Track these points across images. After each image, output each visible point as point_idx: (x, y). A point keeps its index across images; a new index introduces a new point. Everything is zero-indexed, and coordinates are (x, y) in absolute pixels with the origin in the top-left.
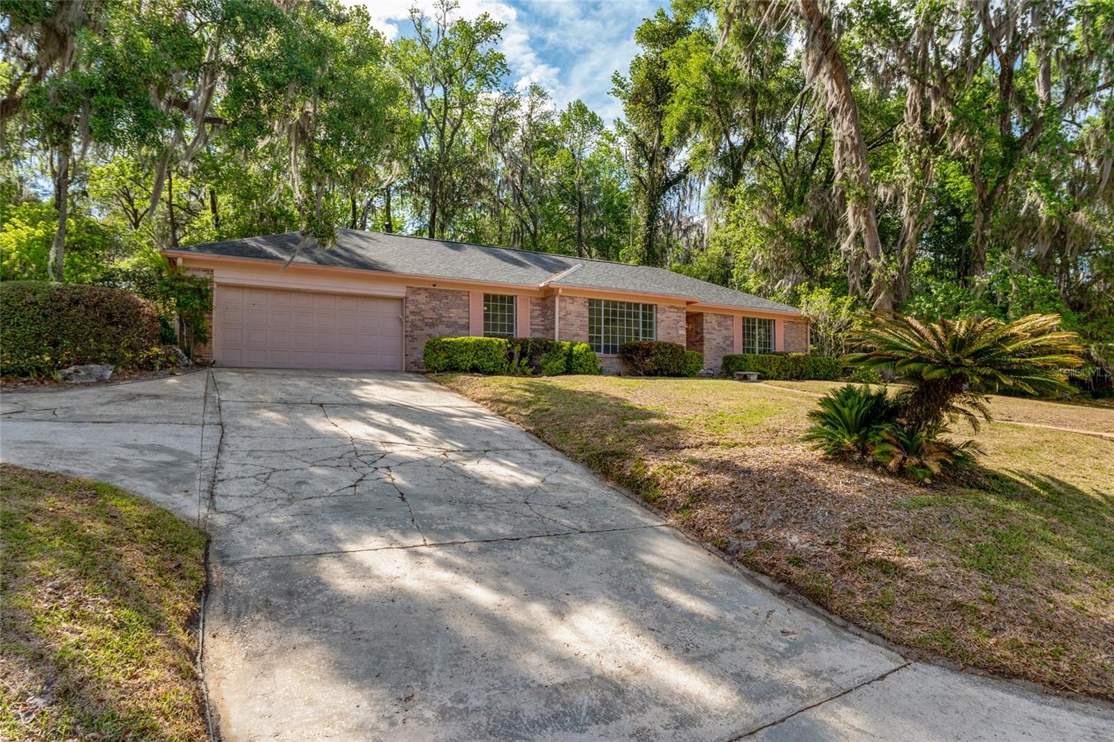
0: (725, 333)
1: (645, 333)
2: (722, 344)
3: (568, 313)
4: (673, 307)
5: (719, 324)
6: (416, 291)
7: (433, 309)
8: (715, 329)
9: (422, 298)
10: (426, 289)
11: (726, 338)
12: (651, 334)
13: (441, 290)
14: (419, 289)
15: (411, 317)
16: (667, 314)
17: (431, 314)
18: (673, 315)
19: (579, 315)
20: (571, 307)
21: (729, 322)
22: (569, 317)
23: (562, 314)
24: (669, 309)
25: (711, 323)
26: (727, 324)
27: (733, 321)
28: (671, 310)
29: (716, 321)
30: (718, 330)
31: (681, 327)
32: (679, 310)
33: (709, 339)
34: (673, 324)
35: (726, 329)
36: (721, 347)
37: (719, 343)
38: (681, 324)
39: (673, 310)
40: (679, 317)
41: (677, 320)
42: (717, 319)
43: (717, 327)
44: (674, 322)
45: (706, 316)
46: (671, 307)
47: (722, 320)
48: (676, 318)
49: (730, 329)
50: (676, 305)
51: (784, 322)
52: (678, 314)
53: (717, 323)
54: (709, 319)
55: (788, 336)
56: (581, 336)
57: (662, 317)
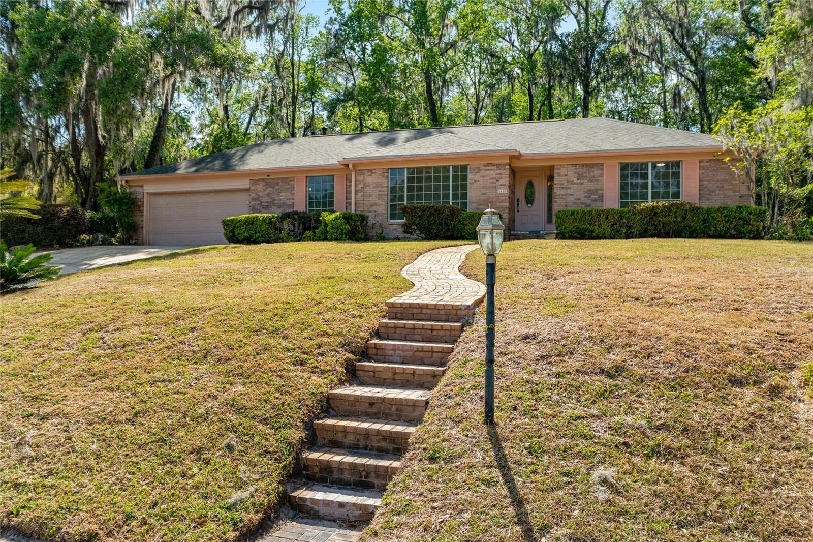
0: (591, 186)
1: (455, 197)
2: (583, 200)
3: (365, 186)
4: (492, 165)
5: (580, 176)
6: (255, 182)
7: (268, 195)
8: (572, 183)
9: (260, 187)
10: (263, 180)
11: (591, 192)
12: (465, 196)
13: (274, 179)
14: (258, 180)
15: (253, 203)
16: (482, 173)
17: (267, 199)
18: (492, 173)
19: (378, 185)
20: (369, 179)
21: (597, 172)
22: (367, 189)
23: (360, 187)
24: (485, 168)
25: (566, 176)
26: (592, 174)
27: (602, 170)
28: (488, 168)
29: (575, 173)
30: (577, 184)
31: (501, 185)
32: (500, 167)
33: (562, 195)
34: (491, 183)
35: (591, 181)
36: (582, 204)
37: (579, 199)
38: (501, 182)
39: (492, 168)
40: (500, 174)
41: (495, 178)
42: (576, 171)
43: (575, 180)
44: (492, 181)
45: (559, 169)
46: (488, 165)
47: (584, 170)
48: (494, 176)
49: (598, 181)
50: (494, 162)
51: (700, 162)
52: (498, 172)
53: (576, 175)
54: (563, 171)
55: (709, 181)
56: (379, 205)
57: (477, 177)
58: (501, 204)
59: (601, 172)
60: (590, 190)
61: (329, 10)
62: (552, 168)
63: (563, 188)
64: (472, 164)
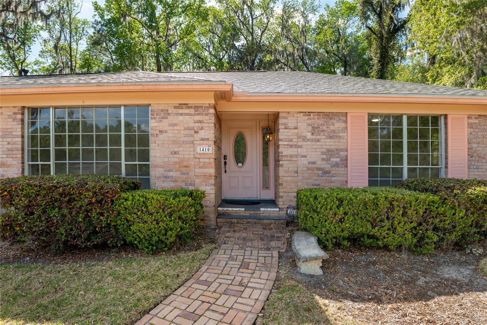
0: (330, 144)
1: (130, 155)
2: (321, 164)
4: (188, 107)
5: (315, 130)
8: (305, 139)
11: (330, 153)
16: (172, 119)
18: (188, 120)
21: (338, 125)
24: (175, 111)
25: (296, 128)
26: (332, 128)
27: (346, 122)
28: (181, 111)
29: (308, 125)
30: (312, 140)
31: (202, 139)
32: (201, 111)
33: (291, 156)
34: (185, 136)
35: (331, 138)
36: (319, 169)
37: (314, 163)
38: (202, 134)
39: (187, 111)
40: (200, 122)
41: (192, 129)
42: (310, 122)
43: (309, 136)
44: (187, 132)
45: (285, 118)
46: (181, 106)
47: (320, 122)
48: (191, 125)
49: (340, 137)
50: (191, 102)
51: (469, 118)
52: (197, 118)
53: (310, 128)
54: (291, 122)
55: (479, 143)
56: (8, 166)
57: (164, 125)
58: (202, 170)
59: (343, 125)
60: (329, 150)
61: (95, 15)
62: (276, 116)
63: (291, 146)
64: (156, 104)
